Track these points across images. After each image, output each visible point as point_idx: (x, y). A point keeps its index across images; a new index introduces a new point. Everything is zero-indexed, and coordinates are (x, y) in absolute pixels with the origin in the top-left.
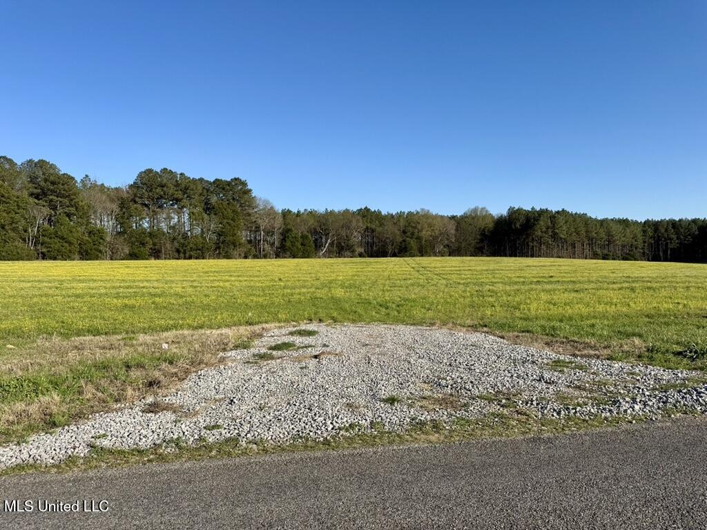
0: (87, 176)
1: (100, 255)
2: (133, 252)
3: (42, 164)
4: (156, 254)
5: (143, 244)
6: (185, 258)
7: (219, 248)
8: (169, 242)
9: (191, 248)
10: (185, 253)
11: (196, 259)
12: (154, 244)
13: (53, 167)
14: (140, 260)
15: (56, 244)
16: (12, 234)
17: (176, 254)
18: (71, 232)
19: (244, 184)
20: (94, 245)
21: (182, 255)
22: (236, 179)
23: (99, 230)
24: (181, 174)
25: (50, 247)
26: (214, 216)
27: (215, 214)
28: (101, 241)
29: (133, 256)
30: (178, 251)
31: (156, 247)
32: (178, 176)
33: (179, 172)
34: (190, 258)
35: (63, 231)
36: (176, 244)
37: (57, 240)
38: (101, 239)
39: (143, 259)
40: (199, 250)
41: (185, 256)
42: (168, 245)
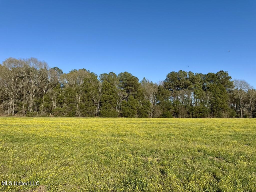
0: (144, 78)
1: (147, 115)
2: (164, 113)
3: (125, 74)
4: (176, 115)
5: (169, 109)
6: (193, 117)
7: (213, 111)
8: (183, 108)
9: (196, 111)
10: (193, 114)
11: (199, 118)
12: (175, 109)
13: (130, 74)
14: (167, 118)
15: (127, 109)
16: (109, 105)
17: (188, 115)
18: (134, 103)
19: (226, 74)
20: (145, 109)
21: (191, 115)
22: (221, 72)
23: (147, 102)
24: (189, 72)
25: (124, 111)
26: (209, 92)
27: (210, 91)
28: (148, 107)
29: (164, 116)
30: (188, 113)
31: (176, 111)
32: (188, 73)
33: (188, 71)
34: (196, 117)
35: (131, 103)
36: (187, 109)
37: (128, 107)
38: (148, 106)
39: (169, 118)
40: (201, 113)
41: (193, 116)
42: (183, 110)
